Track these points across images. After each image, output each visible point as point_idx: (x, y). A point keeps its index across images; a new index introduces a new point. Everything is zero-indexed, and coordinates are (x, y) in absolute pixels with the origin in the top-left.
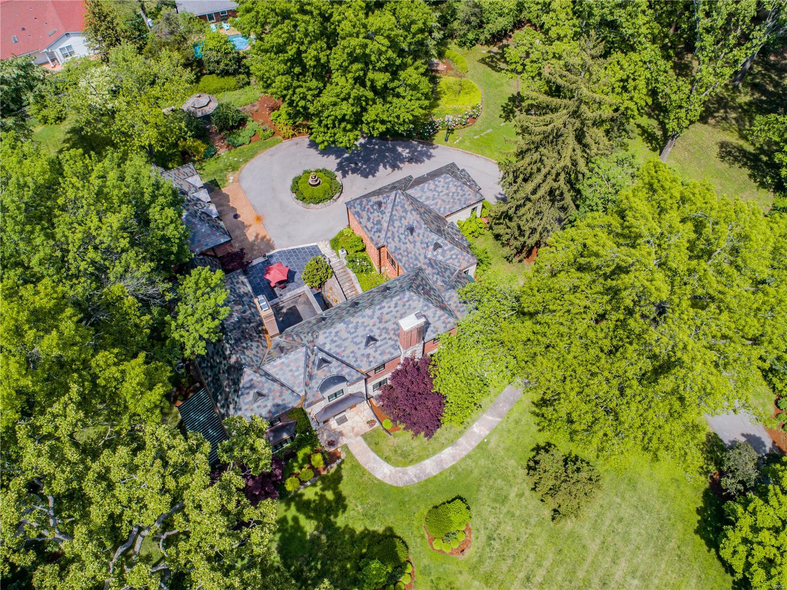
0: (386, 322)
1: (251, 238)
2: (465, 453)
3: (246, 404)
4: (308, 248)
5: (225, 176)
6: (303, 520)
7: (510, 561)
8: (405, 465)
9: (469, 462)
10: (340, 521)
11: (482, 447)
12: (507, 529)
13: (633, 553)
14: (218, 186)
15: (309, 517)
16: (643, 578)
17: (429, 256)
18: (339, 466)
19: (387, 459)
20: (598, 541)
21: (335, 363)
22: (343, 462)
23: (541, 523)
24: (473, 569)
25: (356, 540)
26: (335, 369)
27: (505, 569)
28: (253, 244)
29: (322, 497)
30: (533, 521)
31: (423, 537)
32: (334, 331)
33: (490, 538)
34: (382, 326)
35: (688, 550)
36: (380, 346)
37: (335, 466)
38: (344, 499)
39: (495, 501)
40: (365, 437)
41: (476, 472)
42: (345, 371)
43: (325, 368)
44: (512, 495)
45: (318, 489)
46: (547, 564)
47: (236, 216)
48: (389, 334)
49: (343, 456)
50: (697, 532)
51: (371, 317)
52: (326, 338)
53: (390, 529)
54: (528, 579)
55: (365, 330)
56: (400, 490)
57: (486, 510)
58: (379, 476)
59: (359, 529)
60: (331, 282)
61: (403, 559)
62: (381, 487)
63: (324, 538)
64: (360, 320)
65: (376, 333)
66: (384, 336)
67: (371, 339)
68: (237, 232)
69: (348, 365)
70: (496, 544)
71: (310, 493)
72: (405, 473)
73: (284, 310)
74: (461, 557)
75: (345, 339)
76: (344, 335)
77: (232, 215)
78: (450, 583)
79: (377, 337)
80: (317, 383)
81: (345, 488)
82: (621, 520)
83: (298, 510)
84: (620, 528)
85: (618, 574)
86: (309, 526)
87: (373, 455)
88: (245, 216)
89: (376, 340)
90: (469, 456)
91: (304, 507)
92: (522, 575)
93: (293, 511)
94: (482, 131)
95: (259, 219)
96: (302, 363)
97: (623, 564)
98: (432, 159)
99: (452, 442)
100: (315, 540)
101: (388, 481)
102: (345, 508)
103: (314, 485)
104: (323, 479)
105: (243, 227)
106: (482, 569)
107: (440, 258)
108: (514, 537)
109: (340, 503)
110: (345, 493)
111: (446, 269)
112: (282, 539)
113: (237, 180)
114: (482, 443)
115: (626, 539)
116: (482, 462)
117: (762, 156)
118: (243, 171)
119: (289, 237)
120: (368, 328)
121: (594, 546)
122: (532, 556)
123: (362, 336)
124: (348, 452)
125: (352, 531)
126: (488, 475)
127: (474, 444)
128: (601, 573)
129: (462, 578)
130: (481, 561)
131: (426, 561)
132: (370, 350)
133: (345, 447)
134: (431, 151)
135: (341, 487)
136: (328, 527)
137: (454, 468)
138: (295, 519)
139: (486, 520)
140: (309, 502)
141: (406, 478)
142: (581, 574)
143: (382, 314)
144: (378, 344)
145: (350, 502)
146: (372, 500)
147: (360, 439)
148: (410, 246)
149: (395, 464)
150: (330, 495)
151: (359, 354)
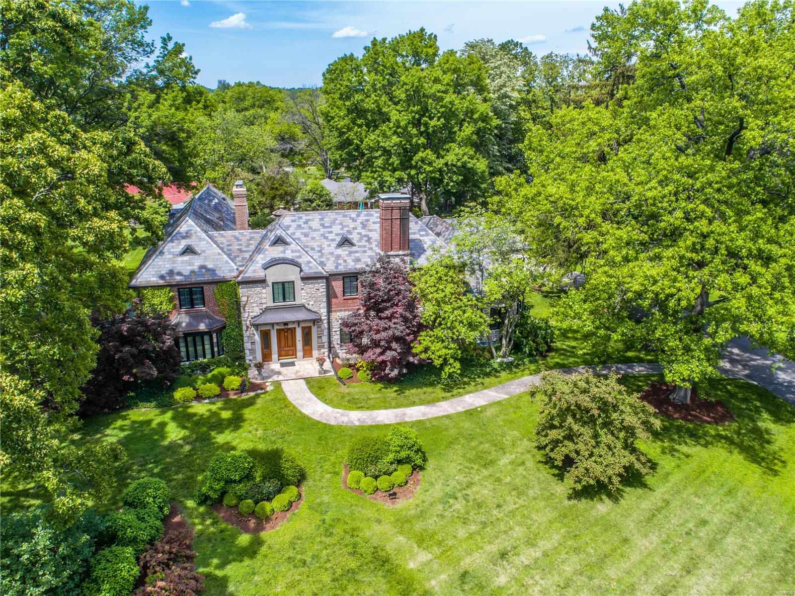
0: (371, 231)
3: (170, 253)
6: (171, 427)
8: (349, 409)
21: (294, 246)
22: (266, 393)
24: (404, 523)
26: (291, 252)
27: (462, 533)
29: (215, 414)
32: (304, 218)
34: (364, 232)
36: (357, 252)
38: (243, 421)
40: (309, 380)
43: (280, 248)
44: (504, 462)
46: (546, 545)
48: (370, 243)
49: (270, 388)
51: (354, 220)
52: (293, 221)
55: (342, 229)
58: (306, 412)
59: (243, 448)
62: (302, 420)
63: (187, 447)
64: (340, 218)
65: (354, 237)
66: (363, 243)
67: (347, 241)
69: (309, 256)
71: (201, 408)
72: (345, 415)
74: (388, 505)
75: (315, 230)
76: (316, 226)
78: (353, 530)
79: (354, 241)
80: (263, 259)
86: (175, 434)
87: (310, 395)
89: (352, 244)
91: (184, 417)
92: (493, 548)
93: (165, 418)
101: (316, 417)
102: (238, 428)
103: (212, 403)
104: (229, 401)
106: (420, 526)
108: (492, 502)
110: (247, 416)
120: (346, 229)
121: (646, 544)
123: (337, 235)
124: (279, 387)
129: (377, 529)
132: (341, 252)
133: (278, 383)
135: (247, 410)
141: (344, 419)
143: (367, 221)
144: (354, 249)
146: (282, 428)
147: (301, 381)
150: (226, 414)
151: (326, 251)
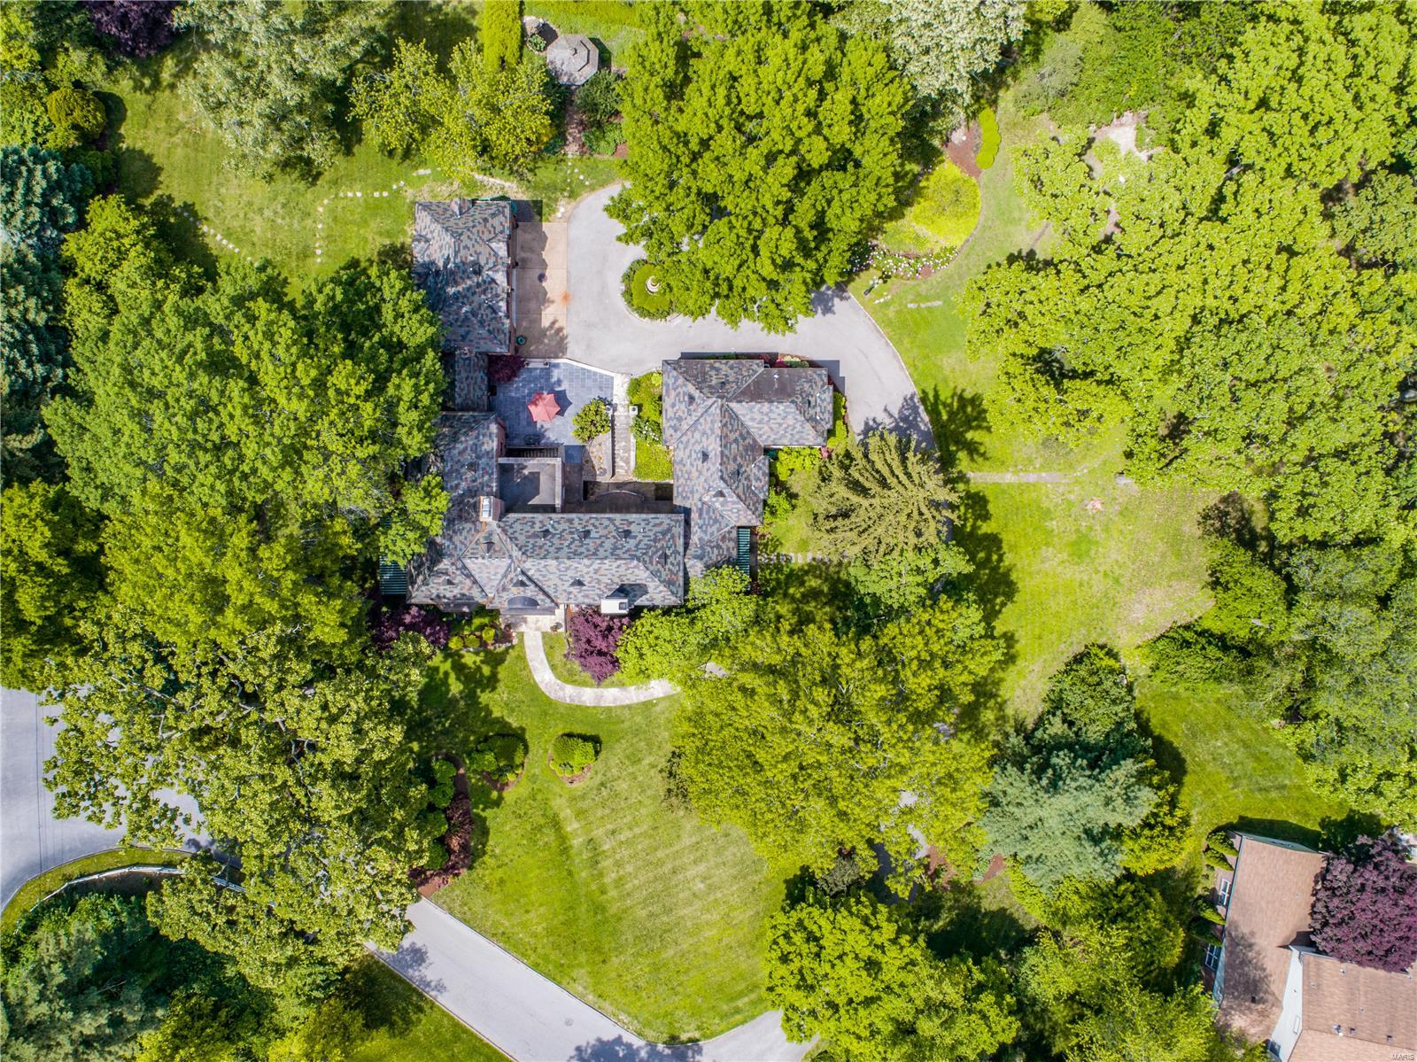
0: (601, 575)
1: (545, 323)
2: (627, 702)
4: (601, 376)
5: (556, 200)
6: (452, 679)
7: (607, 811)
8: (566, 681)
9: (627, 712)
10: (484, 697)
11: (647, 705)
12: (622, 786)
13: (717, 866)
14: (540, 214)
15: (458, 679)
16: (710, 887)
17: (706, 499)
18: (507, 650)
19: (553, 667)
20: (694, 839)
21: (532, 587)
22: (512, 647)
23: (654, 798)
24: (573, 799)
25: (488, 720)
26: (530, 591)
27: (599, 814)
28: (543, 333)
29: (479, 669)
30: (649, 793)
31: (546, 751)
32: (544, 563)
33: (602, 784)
34: (595, 576)
35: (765, 889)
36: (586, 590)
37: (503, 647)
38: (497, 681)
39: (628, 757)
40: (544, 635)
41: (627, 724)
42: (540, 597)
43: (521, 588)
44: (646, 762)
45: (478, 659)
46: (637, 831)
47: (542, 277)
48: (599, 585)
49: (515, 641)
50: (786, 881)
52: (534, 565)
53: (523, 730)
54: (613, 832)
55: (576, 573)
56: (549, 702)
57: (614, 761)
58: (538, 678)
59: (496, 713)
60: (604, 438)
61: (518, 761)
62: (533, 689)
63: (462, 703)
64: (575, 565)
65: (586, 580)
66: (594, 584)
67: (580, 583)
68: (533, 305)
69: (545, 593)
70: (605, 792)
71: (470, 659)
72: (562, 689)
73: (526, 472)
74: (567, 785)
75: (552, 573)
76: (553, 569)
77: (537, 272)
79: (586, 583)
81: (502, 672)
82: (727, 835)
83: (453, 667)
84: (721, 841)
85: (691, 873)
86: (456, 687)
87: (542, 655)
88: (554, 284)
89: (584, 585)
90: (629, 707)
91: (459, 668)
92: (610, 827)
93: (447, 666)
94: (927, 299)
95: (566, 297)
96: (502, 571)
97: (702, 868)
98: (829, 316)
99: (622, 685)
100: (454, 701)
101: (542, 686)
102: (494, 689)
103: (477, 653)
104: (488, 653)
105: (542, 299)
106: (580, 804)
107: (718, 505)
108: (624, 795)
109: (492, 682)
110: (500, 676)
111: (716, 521)
112: (427, 685)
113: (568, 219)
114: (650, 702)
115: (719, 852)
116: (638, 719)
117: (1264, 543)
118: (582, 205)
119: (588, 346)
120: (579, 573)
121: (687, 841)
122: (629, 818)
123: (571, 577)
124: (521, 640)
125: (489, 712)
126: (637, 732)
127: (642, 699)
128: (677, 863)
129: (558, 801)
130: (583, 797)
131: (537, 771)
132: (573, 590)
133: (522, 634)
134: (836, 300)
135: (500, 669)
136: (471, 697)
137: (609, 709)
138: (446, 674)
139: (610, 769)
140: (464, 666)
141: (561, 694)
142: (660, 854)
143: (600, 568)
144: (585, 588)
145: (501, 687)
146: (519, 695)
147: (539, 635)
148: (695, 474)
149: (558, 677)
150: (486, 670)
151: (560, 588)
